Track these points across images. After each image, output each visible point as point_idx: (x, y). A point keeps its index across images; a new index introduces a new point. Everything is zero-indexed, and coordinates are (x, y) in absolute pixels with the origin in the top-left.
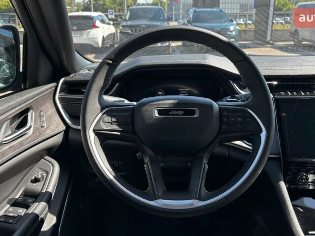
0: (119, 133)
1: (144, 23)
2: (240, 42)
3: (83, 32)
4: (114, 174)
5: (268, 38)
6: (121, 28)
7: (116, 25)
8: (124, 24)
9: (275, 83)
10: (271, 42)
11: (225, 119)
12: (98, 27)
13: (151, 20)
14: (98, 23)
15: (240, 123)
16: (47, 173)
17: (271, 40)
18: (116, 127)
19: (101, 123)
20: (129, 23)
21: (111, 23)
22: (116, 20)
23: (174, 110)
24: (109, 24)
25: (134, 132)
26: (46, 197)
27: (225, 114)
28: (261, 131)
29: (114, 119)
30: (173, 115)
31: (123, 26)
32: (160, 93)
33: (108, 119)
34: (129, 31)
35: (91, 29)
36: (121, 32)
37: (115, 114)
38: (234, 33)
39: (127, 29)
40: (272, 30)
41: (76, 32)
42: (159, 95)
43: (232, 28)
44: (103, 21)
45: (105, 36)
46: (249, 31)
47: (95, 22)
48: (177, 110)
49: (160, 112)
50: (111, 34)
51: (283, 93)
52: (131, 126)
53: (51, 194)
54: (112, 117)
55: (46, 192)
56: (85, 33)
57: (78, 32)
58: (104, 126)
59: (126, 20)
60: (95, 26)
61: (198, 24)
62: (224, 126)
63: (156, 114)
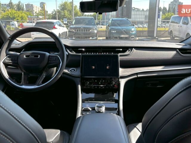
1: (83, 26)
4: (9, 77)
5: (155, 35)
6: (69, 29)
7: (67, 27)
8: (72, 26)
10: (157, 38)
11: (50, 59)
12: (56, 28)
13: (87, 24)
14: (56, 26)
15: (54, 60)
17: (157, 36)
18: (11, 61)
20: (74, 26)
21: (65, 26)
22: (67, 24)
24: (63, 27)
25: (17, 63)
28: (60, 63)
31: (71, 28)
34: (74, 31)
35: (52, 29)
36: (69, 31)
38: (134, 32)
39: (73, 29)
40: (157, 31)
43: (133, 29)
44: (60, 25)
45: (60, 34)
46: (145, 31)
47: (55, 25)
48: (32, 55)
49: (26, 56)
50: (65, 32)
51: (85, 53)
52: (17, 61)
54: (10, 58)
58: (7, 61)
59: (73, 25)
60: (54, 28)
61: (114, 27)
62: (49, 62)
63: (25, 57)
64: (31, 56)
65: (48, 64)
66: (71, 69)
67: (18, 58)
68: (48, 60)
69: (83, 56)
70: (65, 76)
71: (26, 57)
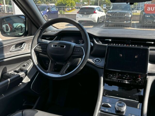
0: (41, 51)
1: (118, 11)
3: (89, 15)
7: (106, 12)
8: (109, 11)
9: (110, 40)
11: (75, 50)
12: (96, 13)
13: (123, 10)
14: (96, 11)
16: (28, 64)
20: (112, 11)
21: (104, 11)
24: (102, 12)
25: (46, 51)
27: (75, 48)
29: (41, 47)
31: (108, 13)
32: (72, 41)
34: (111, 15)
35: (93, 14)
36: (107, 16)
39: (110, 14)
41: (86, 15)
44: (100, 10)
45: (99, 17)
47: (95, 10)
49: (54, 46)
50: (103, 16)
54: (40, 46)
55: (26, 70)
56: (90, 15)
57: (87, 15)
58: (37, 49)
59: (110, 10)
60: (95, 13)
62: (74, 52)
63: (52, 46)
64: (58, 46)
65: (72, 54)
66: (95, 59)
67: (47, 47)
68: (73, 51)
69: (108, 47)
70: (89, 65)
71: (53, 46)
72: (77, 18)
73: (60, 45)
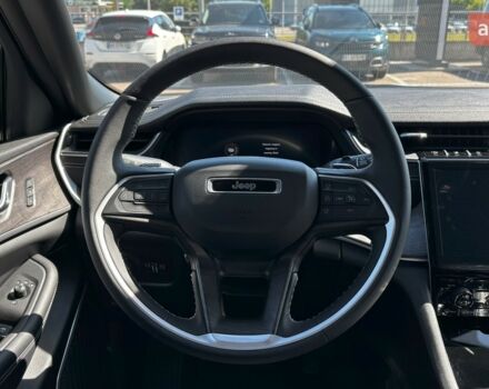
0: (146, 220)
2: (392, 63)
3: (132, 43)
4: (136, 289)
5: (439, 56)
6: (193, 37)
8: (200, 30)
9: (423, 135)
10: (444, 62)
11: (327, 198)
12: (154, 35)
13: (244, 24)
14: (156, 29)
15: (351, 204)
16: (37, 283)
17: (444, 58)
18: (142, 210)
19: (117, 202)
20: (207, 29)
21: (178, 28)
23: (240, 181)
24: (174, 30)
25: (172, 218)
26: (32, 324)
27: (328, 189)
28: (386, 219)
29: (139, 196)
30: (239, 190)
32: (231, 150)
33: (128, 195)
35: (144, 38)
37: (140, 187)
38: (381, 47)
39: (203, 38)
40: (446, 43)
41: (119, 44)
42: (229, 154)
43: (378, 38)
44: (164, 26)
45: (167, 51)
46: (407, 43)
47: (152, 27)
48: (244, 182)
49: (216, 185)
51: (435, 153)
52: (168, 208)
53: (40, 318)
54: (135, 191)
55: (33, 315)
56: (134, 45)
57: (124, 44)
58: (121, 208)
59: (202, 24)
61: (322, 32)
63: (210, 188)
64: (241, 186)
67: (171, 193)
71: (214, 188)
72: (89, 53)
73: (249, 182)
